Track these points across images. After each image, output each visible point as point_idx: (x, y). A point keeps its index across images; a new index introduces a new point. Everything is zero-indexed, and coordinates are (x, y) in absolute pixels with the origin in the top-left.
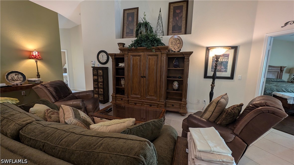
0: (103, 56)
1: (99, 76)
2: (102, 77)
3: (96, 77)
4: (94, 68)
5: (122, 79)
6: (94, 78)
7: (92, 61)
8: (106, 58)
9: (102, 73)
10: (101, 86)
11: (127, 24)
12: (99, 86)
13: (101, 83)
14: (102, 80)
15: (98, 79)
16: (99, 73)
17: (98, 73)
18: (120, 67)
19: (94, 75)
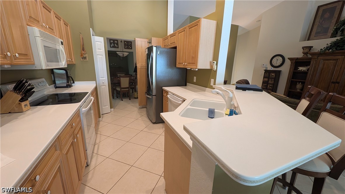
0: (277, 60)
1: (271, 78)
2: (273, 80)
3: (266, 79)
4: (266, 71)
5: (299, 83)
6: (264, 80)
7: (263, 65)
8: (281, 61)
9: (274, 76)
10: (271, 88)
11: (319, 22)
12: (268, 87)
13: (270, 85)
14: (273, 82)
15: (268, 81)
16: (271, 75)
17: (269, 75)
18: (300, 71)
19: (264, 77)
